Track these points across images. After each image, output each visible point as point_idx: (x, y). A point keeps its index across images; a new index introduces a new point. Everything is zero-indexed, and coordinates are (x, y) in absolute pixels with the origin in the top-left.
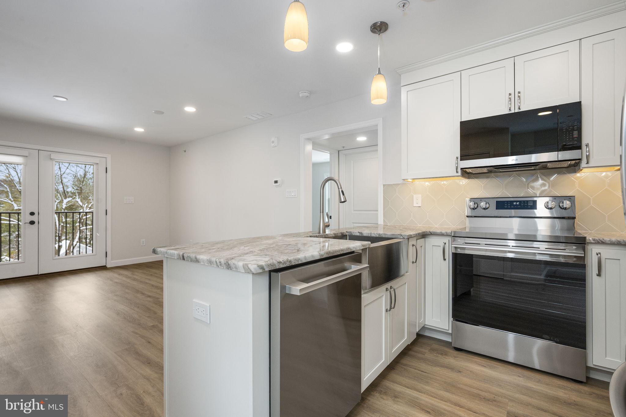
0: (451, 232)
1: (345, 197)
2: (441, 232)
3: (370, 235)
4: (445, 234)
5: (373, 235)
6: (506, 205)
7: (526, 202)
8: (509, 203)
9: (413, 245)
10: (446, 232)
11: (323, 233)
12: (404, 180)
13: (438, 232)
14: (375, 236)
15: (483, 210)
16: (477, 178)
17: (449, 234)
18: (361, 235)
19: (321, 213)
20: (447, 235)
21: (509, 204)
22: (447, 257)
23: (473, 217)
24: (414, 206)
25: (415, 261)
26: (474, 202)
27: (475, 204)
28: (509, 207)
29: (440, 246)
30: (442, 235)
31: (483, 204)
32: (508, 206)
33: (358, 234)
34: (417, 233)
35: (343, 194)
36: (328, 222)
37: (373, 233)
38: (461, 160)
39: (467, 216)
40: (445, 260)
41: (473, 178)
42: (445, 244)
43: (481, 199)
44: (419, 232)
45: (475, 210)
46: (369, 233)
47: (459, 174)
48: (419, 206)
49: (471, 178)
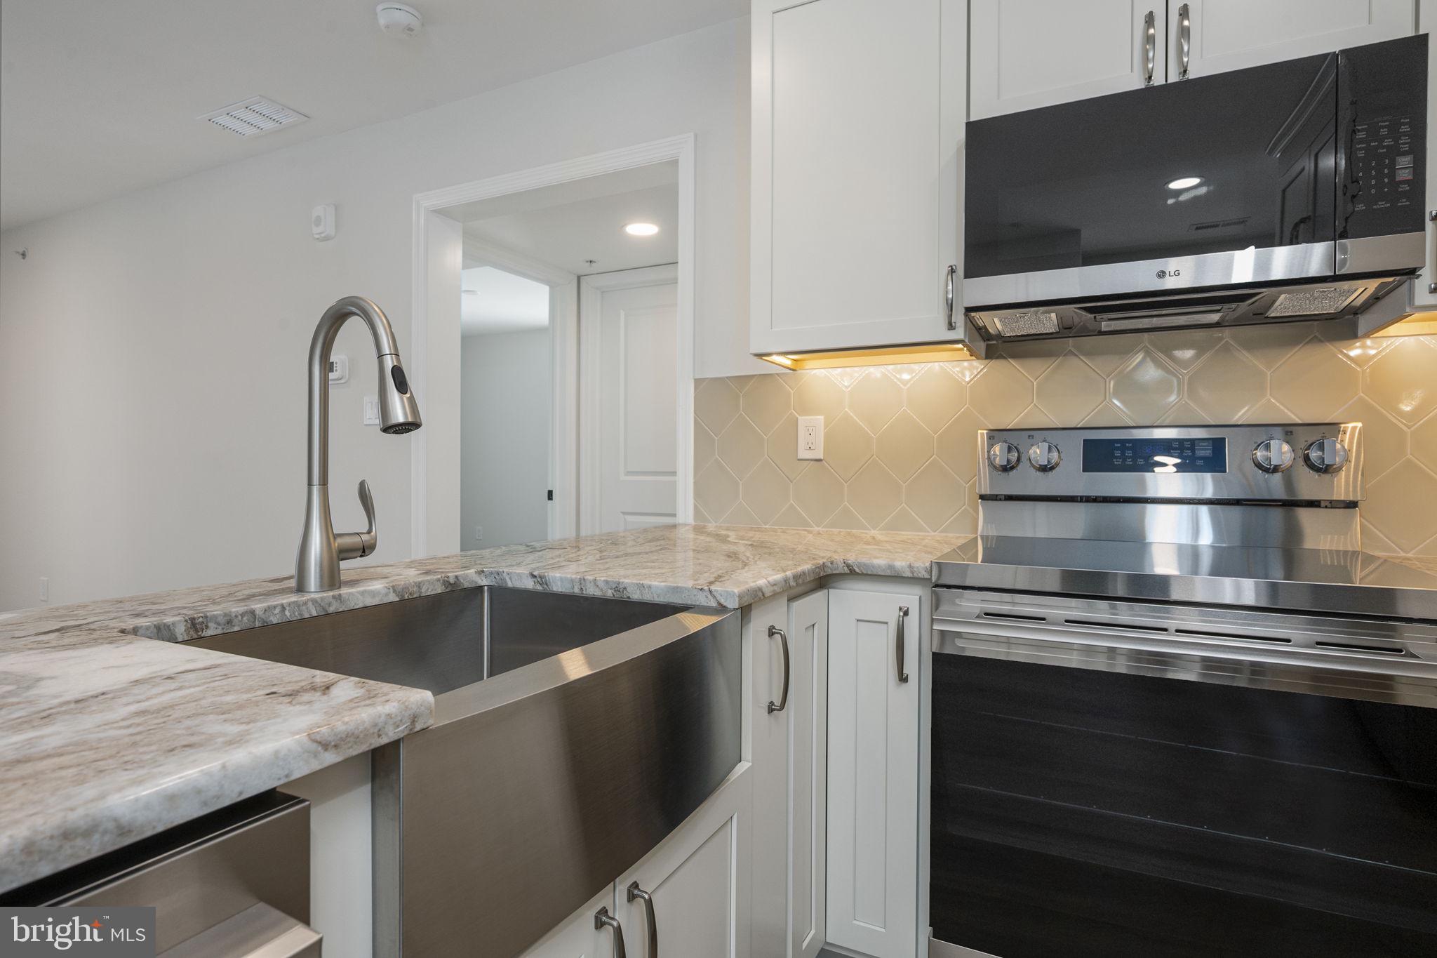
0: (928, 564)
1: (412, 401)
2: (891, 567)
3: (577, 591)
4: (908, 574)
5: (591, 591)
6: (1118, 454)
7: (1187, 445)
8: (1129, 448)
9: (772, 632)
10: (910, 566)
11: (322, 588)
12: (760, 356)
13: (879, 566)
14: (598, 593)
15: (1039, 474)
16: (1015, 356)
17: (921, 576)
18: (539, 588)
19: (310, 484)
20: (913, 580)
21: (1129, 453)
22: (911, 668)
23: (1000, 500)
24: (799, 458)
25: (778, 703)
26: (1005, 442)
27: (1009, 450)
28: (1129, 462)
29: (887, 623)
30: (894, 577)
31: (1038, 453)
32: (1124, 460)
33: (529, 584)
34: (789, 573)
35: (402, 386)
36: (369, 532)
37: (590, 578)
38: (968, 275)
39: (983, 497)
40: (903, 679)
41: (1004, 358)
42: (906, 613)
43: (1031, 433)
44: (800, 569)
45: (1011, 473)
46: (572, 581)
47: (959, 333)
48: (818, 458)
49: (997, 358)
